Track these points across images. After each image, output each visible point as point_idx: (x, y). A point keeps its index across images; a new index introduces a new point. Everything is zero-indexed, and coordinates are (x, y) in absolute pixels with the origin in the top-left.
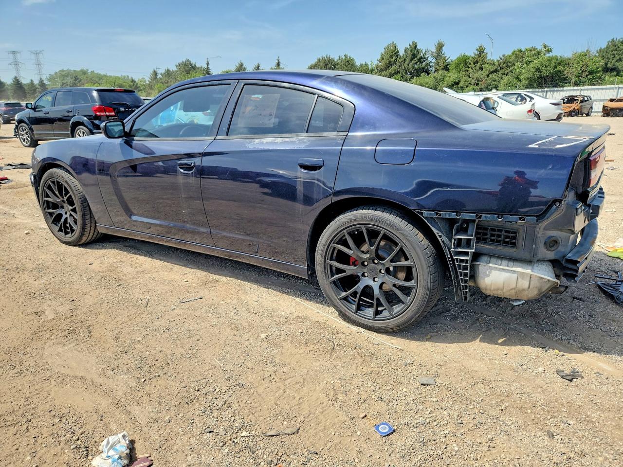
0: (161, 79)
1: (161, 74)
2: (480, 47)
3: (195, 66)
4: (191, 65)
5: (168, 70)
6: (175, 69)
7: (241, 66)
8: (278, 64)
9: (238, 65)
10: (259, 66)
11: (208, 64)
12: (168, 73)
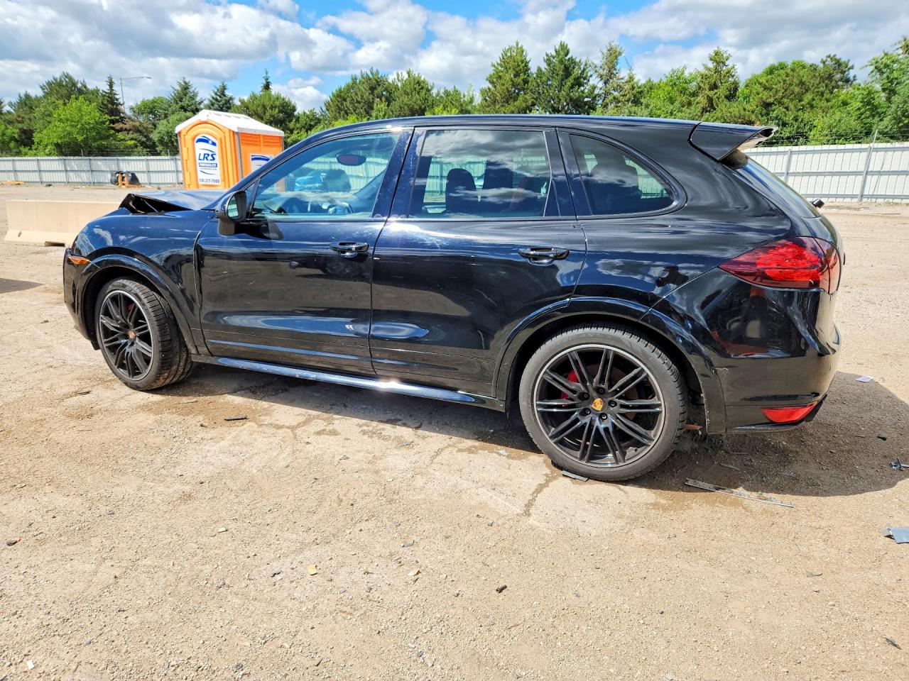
0: (9, 112)
1: (11, 104)
2: (717, 53)
3: (85, 87)
4: (74, 85)
5: (27, 96)
6: (40, 93)
7: (186, 88)
8: (267, 87)
9: (178, 88)
10: (224, 88)
11: (111, 85)
12: (27, 103)
